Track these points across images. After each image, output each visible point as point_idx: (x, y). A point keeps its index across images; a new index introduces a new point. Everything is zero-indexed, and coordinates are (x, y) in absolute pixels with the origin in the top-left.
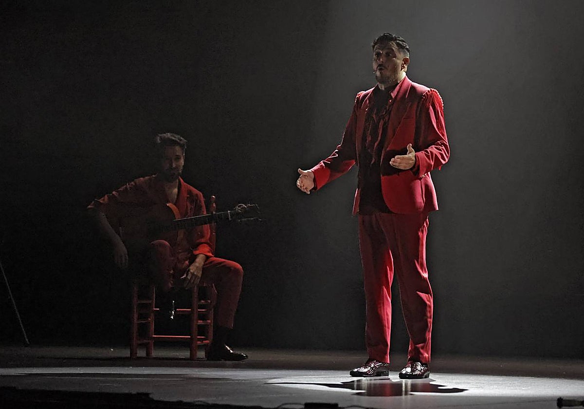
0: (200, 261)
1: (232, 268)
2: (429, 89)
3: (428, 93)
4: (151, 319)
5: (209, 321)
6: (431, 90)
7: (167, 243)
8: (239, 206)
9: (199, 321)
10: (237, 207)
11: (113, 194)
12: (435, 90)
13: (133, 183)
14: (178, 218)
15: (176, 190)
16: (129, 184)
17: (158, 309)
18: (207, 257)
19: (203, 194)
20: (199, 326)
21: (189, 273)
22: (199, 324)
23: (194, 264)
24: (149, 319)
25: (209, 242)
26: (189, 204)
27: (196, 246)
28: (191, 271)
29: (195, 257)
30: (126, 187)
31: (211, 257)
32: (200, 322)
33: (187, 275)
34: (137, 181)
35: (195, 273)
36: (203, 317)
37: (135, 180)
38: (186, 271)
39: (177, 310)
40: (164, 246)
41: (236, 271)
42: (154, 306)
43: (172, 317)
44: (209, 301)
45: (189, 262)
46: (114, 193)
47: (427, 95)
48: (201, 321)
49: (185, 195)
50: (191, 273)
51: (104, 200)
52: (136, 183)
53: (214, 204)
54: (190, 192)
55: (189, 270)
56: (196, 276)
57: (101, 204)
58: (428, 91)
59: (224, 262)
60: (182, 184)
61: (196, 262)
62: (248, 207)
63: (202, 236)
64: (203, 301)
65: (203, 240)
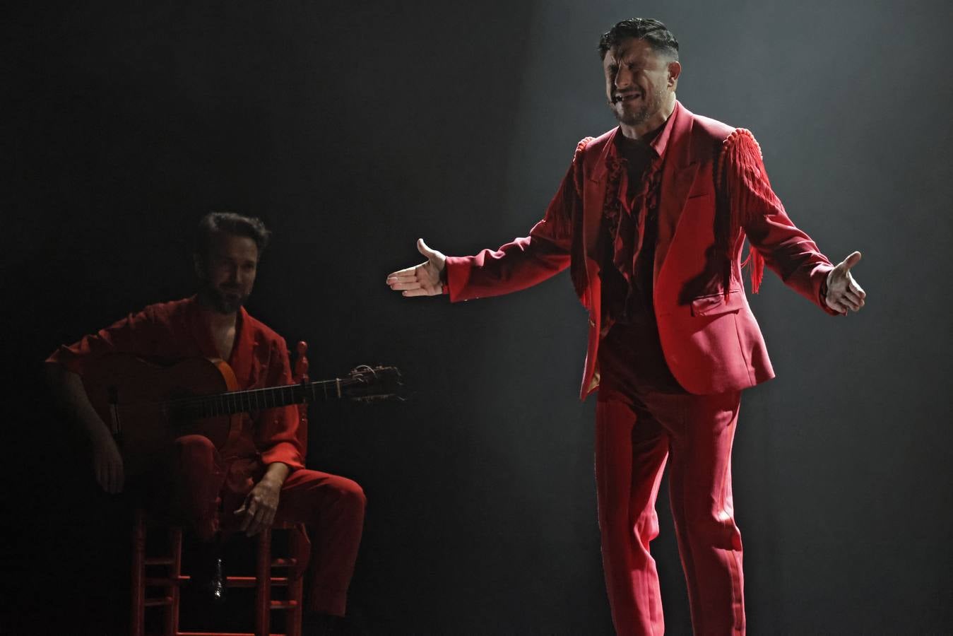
0: (275, 476)
1: (343, 492)
2: (733, 130)
3: (733, 139)
4: (173, 599)
5: (294, 602)
6: (737, 131)
7: (208, 440)
8: (359, 370)
9: (273, 602)
10: (356, 371)
11: (100, 337)
12: (745, 130)
13: (142, 314)
14: (233, 390)
15: (232, 331)
16: (133, 317)
17: (188, 577)
18: (292, 470)
19: (286, 340)
20: (274, 613)
21: (252, 502)
22: (273, 607)
23: (261, 482)
24: (170, 598)
25: (295, 439)
26: (257, 361)
27: (270, 446)
28: (257, 498)
29: (265, 468)
30: (127, 323)
31: (298, 468)
32: (276, 604)
33: (248, 506)
34: (150, 308)
35: (265, 503)
36: (281, 593)
37: (148, 307)
38: (246, 498)
39: (228, 578)
40: (200, 445)
41: (351, 495)
42: (179, 572)
43: (218, 594)
44: (294, 560)
45: (253, 480)
46: (102, 332)
47: (733, 142)
48: (278, 602)
49: (249, 341)
50: (256, 502)
51: (79, 347)
52: (147, 315)
53: (304, 358)
54: (260, 336)
55: (252, 496)
56: (267, 509)
57: (74, 354)
58: (733, 134)
59: (327, 478)
60: (244, 317)
61: (267, 479)
62: (378, 372)
63: (283, 428)
64: (281, 561)
65: (284, 435)
